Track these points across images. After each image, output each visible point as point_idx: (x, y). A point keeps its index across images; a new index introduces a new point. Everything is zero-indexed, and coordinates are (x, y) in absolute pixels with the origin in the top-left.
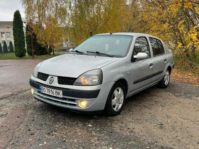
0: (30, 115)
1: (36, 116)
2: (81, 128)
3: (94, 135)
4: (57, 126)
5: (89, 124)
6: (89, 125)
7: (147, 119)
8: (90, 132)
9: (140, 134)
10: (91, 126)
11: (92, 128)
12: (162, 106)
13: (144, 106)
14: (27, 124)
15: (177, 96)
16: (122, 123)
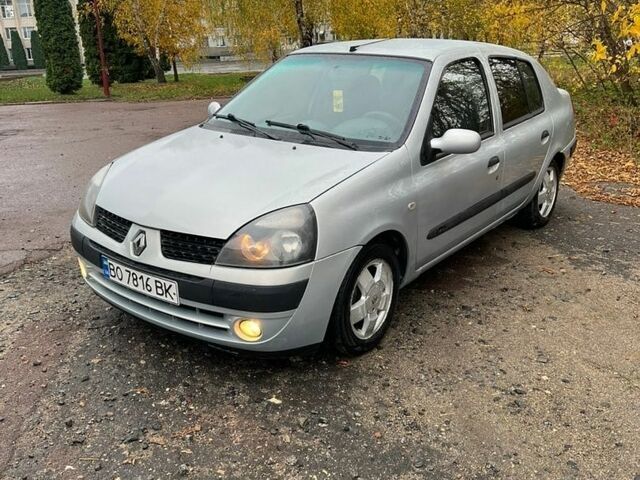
0: (76, 356)
1: (96, 361)
2: (242, 411)
3: (285, 445)
4: (163, 403)
5: (272, 392)
6: (274, 400)
7: (469, 367)
8: (273, 431)
9: (444, 437)
10: (278, 402)
11: (282, 411)
12: (525, 310)
13: (464, 308)
14: (64, 395)
15: (577, 264)
16: (386, 385)
